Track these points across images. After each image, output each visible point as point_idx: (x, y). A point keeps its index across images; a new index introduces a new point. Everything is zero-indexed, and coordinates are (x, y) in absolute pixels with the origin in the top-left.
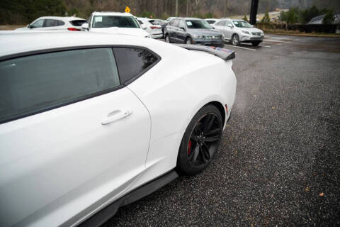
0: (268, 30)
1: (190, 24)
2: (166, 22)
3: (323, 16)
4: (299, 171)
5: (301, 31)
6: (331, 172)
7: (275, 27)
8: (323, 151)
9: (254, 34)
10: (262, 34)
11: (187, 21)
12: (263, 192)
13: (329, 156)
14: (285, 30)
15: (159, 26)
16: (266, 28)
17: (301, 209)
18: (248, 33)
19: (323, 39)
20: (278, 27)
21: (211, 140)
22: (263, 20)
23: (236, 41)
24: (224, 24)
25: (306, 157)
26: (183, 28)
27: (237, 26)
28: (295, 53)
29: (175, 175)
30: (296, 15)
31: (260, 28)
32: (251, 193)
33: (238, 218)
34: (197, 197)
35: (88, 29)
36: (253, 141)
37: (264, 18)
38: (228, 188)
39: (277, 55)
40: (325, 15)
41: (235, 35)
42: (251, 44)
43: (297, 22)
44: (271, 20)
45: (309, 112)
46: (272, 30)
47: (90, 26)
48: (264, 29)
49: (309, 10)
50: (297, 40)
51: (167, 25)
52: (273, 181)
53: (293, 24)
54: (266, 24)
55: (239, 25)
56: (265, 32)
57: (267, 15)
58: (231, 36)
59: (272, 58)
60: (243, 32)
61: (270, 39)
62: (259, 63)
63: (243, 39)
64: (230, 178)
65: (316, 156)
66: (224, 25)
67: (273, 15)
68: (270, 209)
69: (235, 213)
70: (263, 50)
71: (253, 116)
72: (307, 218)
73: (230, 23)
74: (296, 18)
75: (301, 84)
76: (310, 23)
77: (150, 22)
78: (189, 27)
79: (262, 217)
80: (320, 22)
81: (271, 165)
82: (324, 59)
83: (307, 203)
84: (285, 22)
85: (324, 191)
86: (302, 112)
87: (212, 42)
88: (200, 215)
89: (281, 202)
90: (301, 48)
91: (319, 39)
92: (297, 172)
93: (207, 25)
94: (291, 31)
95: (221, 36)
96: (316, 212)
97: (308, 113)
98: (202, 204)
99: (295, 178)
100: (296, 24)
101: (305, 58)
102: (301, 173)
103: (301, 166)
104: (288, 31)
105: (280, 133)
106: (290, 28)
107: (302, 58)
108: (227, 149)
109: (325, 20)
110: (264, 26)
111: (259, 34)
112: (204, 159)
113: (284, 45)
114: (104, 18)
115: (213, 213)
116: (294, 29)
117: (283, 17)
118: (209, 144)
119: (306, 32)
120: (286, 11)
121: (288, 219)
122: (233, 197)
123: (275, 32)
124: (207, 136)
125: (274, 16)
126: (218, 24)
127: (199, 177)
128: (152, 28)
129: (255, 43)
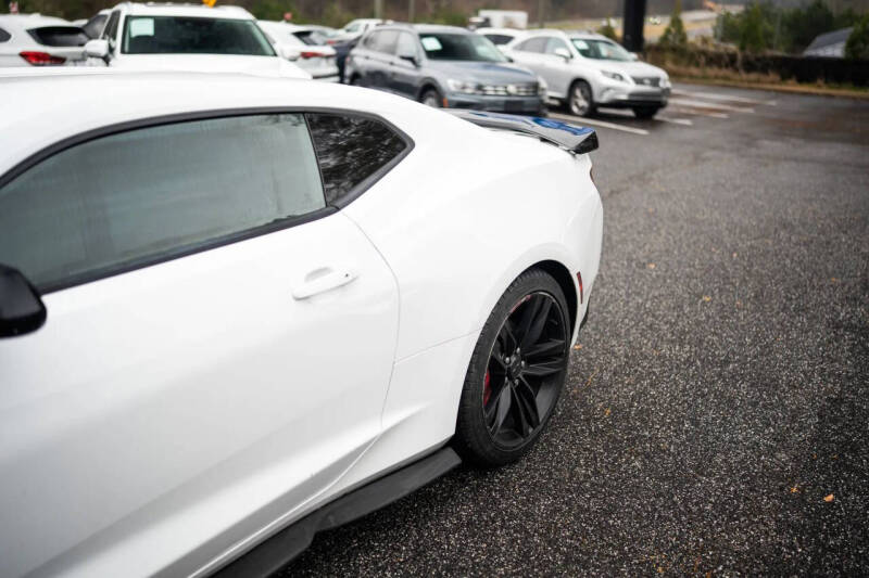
0: (682, 69)
1: (433, 44)
2: (342, 35)
3: (847, 32)
4: (776, 450)
5: (784, 78)
6: (854, 450)
7: (703, 60)
8: (837, 402)
9: (639, 81)
10: (665, 83)
11: (423, 36)
12: (685, 501)
13: (853, 415)
14: (737, 70)
15: (329, 50)
16: (676, 62)
17: (779, 531)
18: (621, 78)
19: (848, 103)
20: (714, 60)
21: (540, 370)
22: (664, 38)
23: (583, 103)
24: (542, 46)
25: (793, 419)
26: (411, 59)
27: (584, 53)
28: (766, 143)
29: (452, 460)
30: (765, 25)
31: (657, 63)
32: (653, 504)
33: (624, 558)
34: (512, 517)
35: (106, 60)
36: (652, 385)
37: (668, 31)
38: (593, 496)
39: (714, 148)
40: (850, 30)
41: (579, 83)
42: (629, 113)
43: (770, 46)
44: (691, 39)
45: (805, 310)
46: (694, 70)
47: (111, 50)
48: (669, 65)
49: (804, 12)
50: (773, 103)
51: (352, 45)
52: (710, 475)
53: (760, 55)
54: (674, 50)
55: (591, 52)
56: (673, 75)
57: (677, 23)
58: (565, 85)
59: (697, 159)
60: (605, 73)
61: (690, 97)
62: (660, 172)
63: (605, 98)
64: (595, 473)
65: (820, 417)
66: (543, 50)
67: (696, 22)
68: (703, 535)
69: (614, 548)
70: (671, 133)
71: (650, 319)
72: (791, 547)
73: (562, 44)
74: (768, 35)
75: (783, 234)
76: (810, 52)
77: (299, 35)
78: (432, 55)
79: (686, 552)
80: (836, 51)
81: (705, 440)
82: (847, 164)
83: (794, 517)
84: (732, 47)
85: (835, 490)
86: (785, 309)
87: (507, 103)
88: (526, 556)
89: (731, 518)
90: (783, 128)
91: (837, 103)
92: (771, 451)
93: (485, 49)
94: (753, 76)
95: (535, 87)
96: (814, 534)
97: (801, 310)
98: (526, 532)
99: (764, 467)
100: (769, 53)
101: (796, 160)
102: (782, 456)
103: (780, 439)
104: (744, 76)
105: (727, 362)
106: (749, 66)
107: (786, 159)
108: (583, 404)
109: (851, 45)
110: (669, 56)
111: (655, 81)
112: (525, 424)
113: (732, 117)
114: (160, 22)
115: (558, 550)
116: (764, 70)
117: (728, 29)
118: (537, 382)
119: (801, 80)
120: (736, 10)
121: (748, 553)
122: (608, 514)
123: (705, 77)
124: (530, 361)
125: (699, 25)
126: (522, 47)
127: (513, 473)
128: (306, 56)
129: (644, 110)
